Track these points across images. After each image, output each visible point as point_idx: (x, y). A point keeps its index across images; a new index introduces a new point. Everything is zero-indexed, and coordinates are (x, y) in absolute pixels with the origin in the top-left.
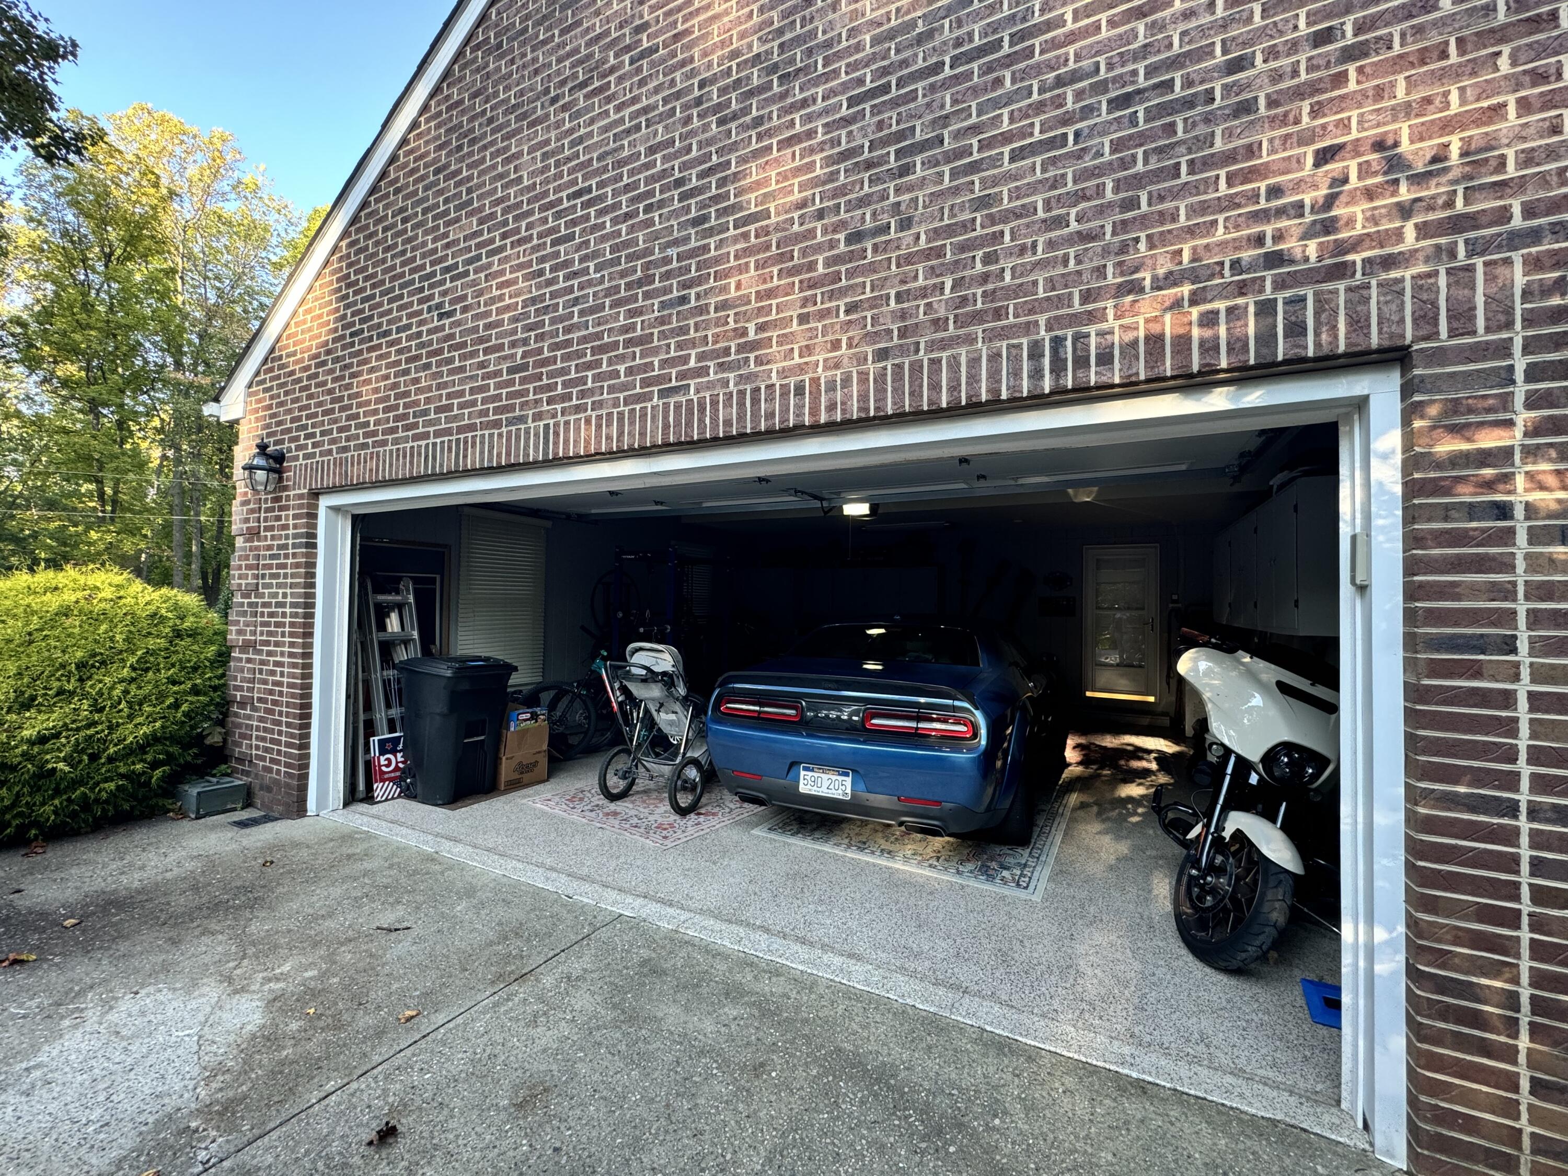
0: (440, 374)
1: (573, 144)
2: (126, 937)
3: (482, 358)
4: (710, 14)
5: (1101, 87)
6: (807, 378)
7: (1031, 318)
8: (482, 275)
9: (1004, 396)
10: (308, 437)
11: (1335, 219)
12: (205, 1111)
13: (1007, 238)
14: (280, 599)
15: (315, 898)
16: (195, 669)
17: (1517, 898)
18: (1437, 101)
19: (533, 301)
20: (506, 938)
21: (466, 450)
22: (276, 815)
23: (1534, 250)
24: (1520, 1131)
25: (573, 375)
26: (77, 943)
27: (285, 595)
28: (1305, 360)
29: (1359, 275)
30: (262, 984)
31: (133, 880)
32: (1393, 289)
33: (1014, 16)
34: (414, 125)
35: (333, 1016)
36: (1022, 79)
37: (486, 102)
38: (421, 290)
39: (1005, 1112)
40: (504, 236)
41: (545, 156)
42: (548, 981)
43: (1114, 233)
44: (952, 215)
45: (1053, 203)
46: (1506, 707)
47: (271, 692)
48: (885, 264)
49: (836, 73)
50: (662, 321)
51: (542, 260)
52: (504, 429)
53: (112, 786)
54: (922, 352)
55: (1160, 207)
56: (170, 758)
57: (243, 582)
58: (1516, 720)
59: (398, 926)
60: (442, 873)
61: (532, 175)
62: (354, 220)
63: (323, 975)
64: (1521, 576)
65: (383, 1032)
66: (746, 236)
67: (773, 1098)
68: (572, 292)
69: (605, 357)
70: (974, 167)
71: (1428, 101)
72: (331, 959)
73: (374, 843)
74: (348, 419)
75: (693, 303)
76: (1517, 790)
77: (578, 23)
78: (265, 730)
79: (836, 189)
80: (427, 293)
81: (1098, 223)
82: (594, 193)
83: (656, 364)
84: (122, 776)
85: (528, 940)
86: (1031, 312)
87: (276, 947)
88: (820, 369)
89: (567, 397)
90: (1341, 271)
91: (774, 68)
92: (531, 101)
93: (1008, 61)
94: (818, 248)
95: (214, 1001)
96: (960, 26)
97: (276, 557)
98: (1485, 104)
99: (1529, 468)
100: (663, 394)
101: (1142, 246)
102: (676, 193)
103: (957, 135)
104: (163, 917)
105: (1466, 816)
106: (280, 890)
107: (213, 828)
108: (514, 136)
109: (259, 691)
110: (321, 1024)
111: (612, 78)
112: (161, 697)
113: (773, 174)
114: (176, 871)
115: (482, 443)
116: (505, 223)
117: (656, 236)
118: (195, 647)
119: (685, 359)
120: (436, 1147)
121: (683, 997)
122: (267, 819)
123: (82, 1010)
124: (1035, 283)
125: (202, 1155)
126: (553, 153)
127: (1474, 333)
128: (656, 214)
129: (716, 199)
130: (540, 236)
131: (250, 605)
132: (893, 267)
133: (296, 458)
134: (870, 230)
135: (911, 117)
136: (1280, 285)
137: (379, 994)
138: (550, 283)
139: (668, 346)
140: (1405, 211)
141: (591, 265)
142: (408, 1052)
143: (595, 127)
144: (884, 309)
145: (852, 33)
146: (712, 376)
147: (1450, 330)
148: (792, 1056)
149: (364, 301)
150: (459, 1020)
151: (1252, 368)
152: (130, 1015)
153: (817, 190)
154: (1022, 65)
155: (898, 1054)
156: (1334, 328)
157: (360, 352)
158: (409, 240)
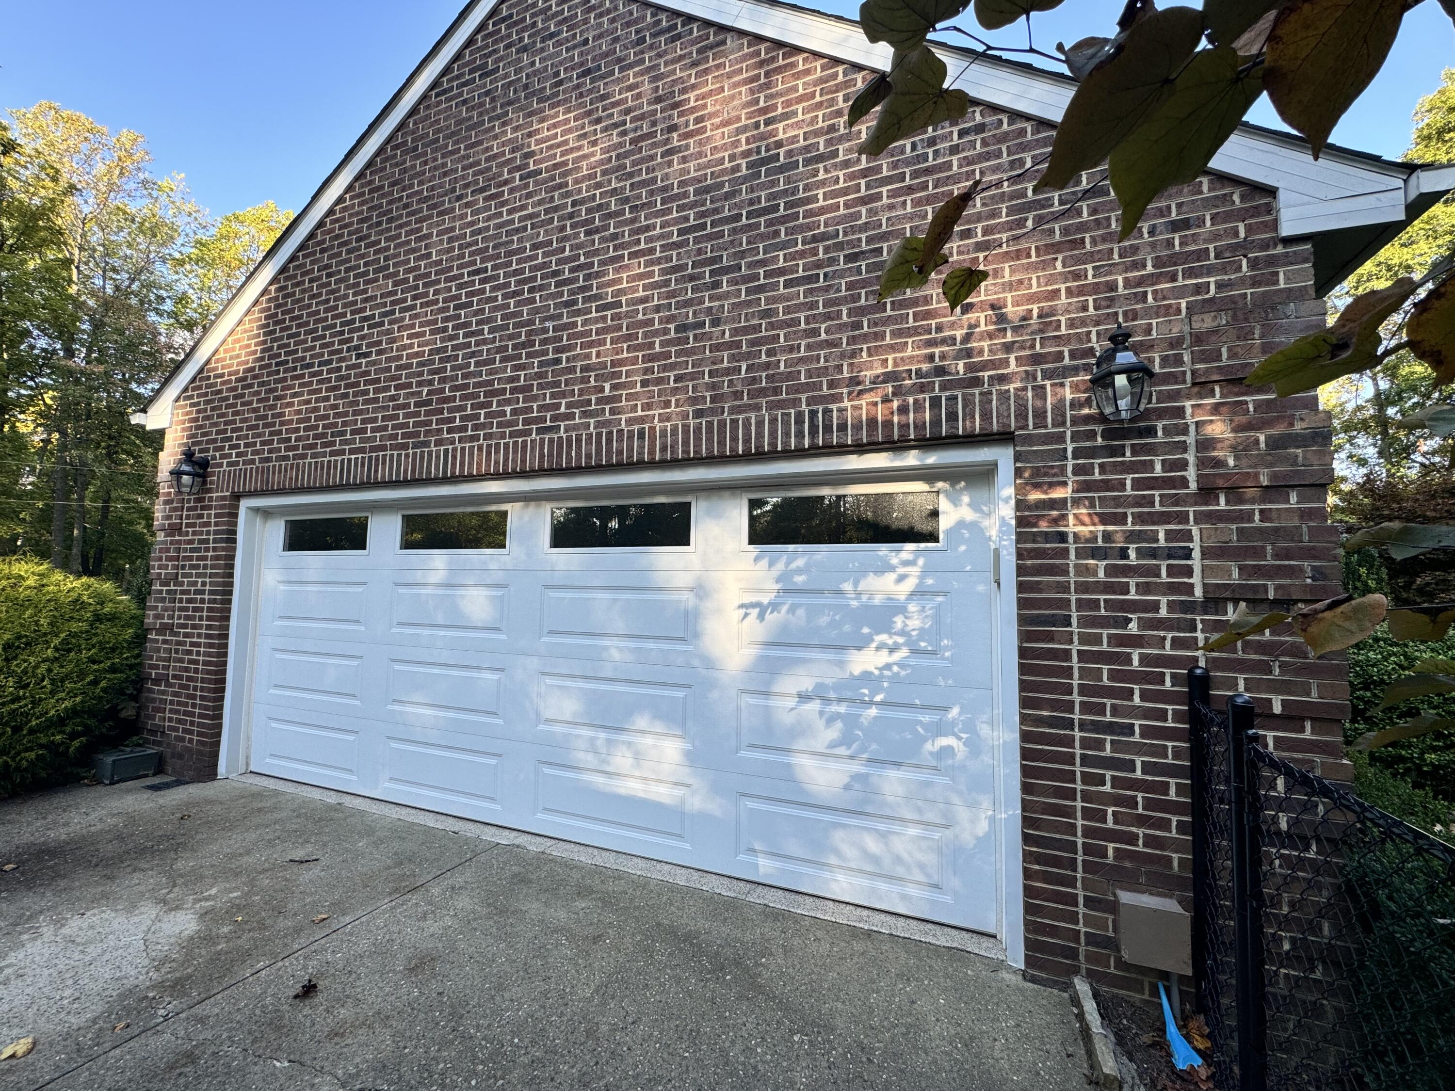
0: (357, 403)
1: (473, 233)
2: (64, 877)
3: (393, 392)
4: (581, 153)
5: (840, 246)
6: (646, 426)
7: (796, 396)
8: (396, 327)
9: (779, 449)
10: (231, 447)
11: (971, 349)
12: (160, 986)
13: (782, 339)
14: (199, 587)
15: (232, 842)
16: (113, 649)
17: (1074, 781)
18: (1026, 282)
19: (438, 351)
20: (401, 863)
21: (377, 465)
22: (187, 779)
23: (1075, 379)
24: (1079, 931)
25: (469, 412)
26: (20, 882)
27: (204, 584)
28: (958, 436)
29: (986, 386)
30: (194, 904)
31: (58, 834)
32: (1004, 396)
33: (786, 190)
34: (340, 200)
35: (257, 922)
36: (792, 234)
37: (403, 191)
38: (342, 333)
39: (771, 954)
40: (415, 298)
41: (451, 240)
42: (435, 891)
43: (848, 344)
44: (746, 320)
45: (811, 319)
46: (1066, 661)
47: (187, 670)
48: (702, 349)
49: (669, 211)
50: (540, 375)
51: (445, 320)
52: (410, 451)
53: (32, 755)
54: (726, 414)
55: (875, 330)
56: (87, 731)
57: (163, 572)
58: (1071, 668)
59: (307, 858)
60: (345, 819)
61: (439, 253)
62: (283, 270)
63: (246, 894)
64: (1072, 578)
65: (301, 930)
66: (604, 318)
67: (605, 955)
68: (470, 347)
69: (495, 400)
70: (761, 289)
71: (1021, 282)
72: (252, 883)
73: (281, 798)
74: (271, 434)
75: (564, 364)
76: (1073, 712)
77: (480, 143)
78: (179, 703)
79: (669, 292)
80: (346, 336)
81: (838, 336)
82: (489, 273)
83: (535, 408)
84: (41, 746)
85: (420, 864)
86: (797, 392)
87: (202, 877)
88: (656, 421)
89: (464, 429)
90: (976, 382)
91: (627, 200)
92: (439, 196)
93: (782, 220)
94: (656, 333)
95: (153, 917)
96: (752, 192)
97: (198, 550)
98: (1050, 288)
99: (1075, 511)
100: (539, 431)
101: (864, 354)
102: (553, 281)
103: (750, 265)
104: (94, 861)
105: (1047, 730)
106: (198, 837)
107: (129, 791)
108: (425, 221)
109: (175, 668)
110: (248, 927)
111: (505, 188)
112: (82, 675)
113: (625, 275)
114: (99, 826)
115: (391, 461)
116: (416, 287)
117: (537, 311)
118: (115, 630)
119: (558, 406)
120: (348, 997)
121: (543, 897)
122: (179, 783)
123: (37, 928)
124: (799, 372)
125: (162, 1012)
126: (457, 238)
127: (1046, 427)
128: (538, 295)
129: (583, 289)
130: (445, 301)
131: (169, 592)
132: (707, 352)
133: (220, 465)
134: (692, 324)
135: (720, 249)
136: (943, 388)
137: (293, 906)
138: (452, 338)
139: (545, 394)
140: (1008, 348)
141: (486, 328)
142: (323, 941)
143: (491, 223)
144: (701, 381)
145: (682, 184)
146: (577, 421)
147: (1034, 424)
148: (624, 930)
149: (290, 337)
150: (363, 919)
151: (928, 440)
152: (80, 929)
153: (656, 292)
154: (792, 224)
155: (703, 924)
156: (973, 417)
157: (285, 379)
158: (333, 292)
